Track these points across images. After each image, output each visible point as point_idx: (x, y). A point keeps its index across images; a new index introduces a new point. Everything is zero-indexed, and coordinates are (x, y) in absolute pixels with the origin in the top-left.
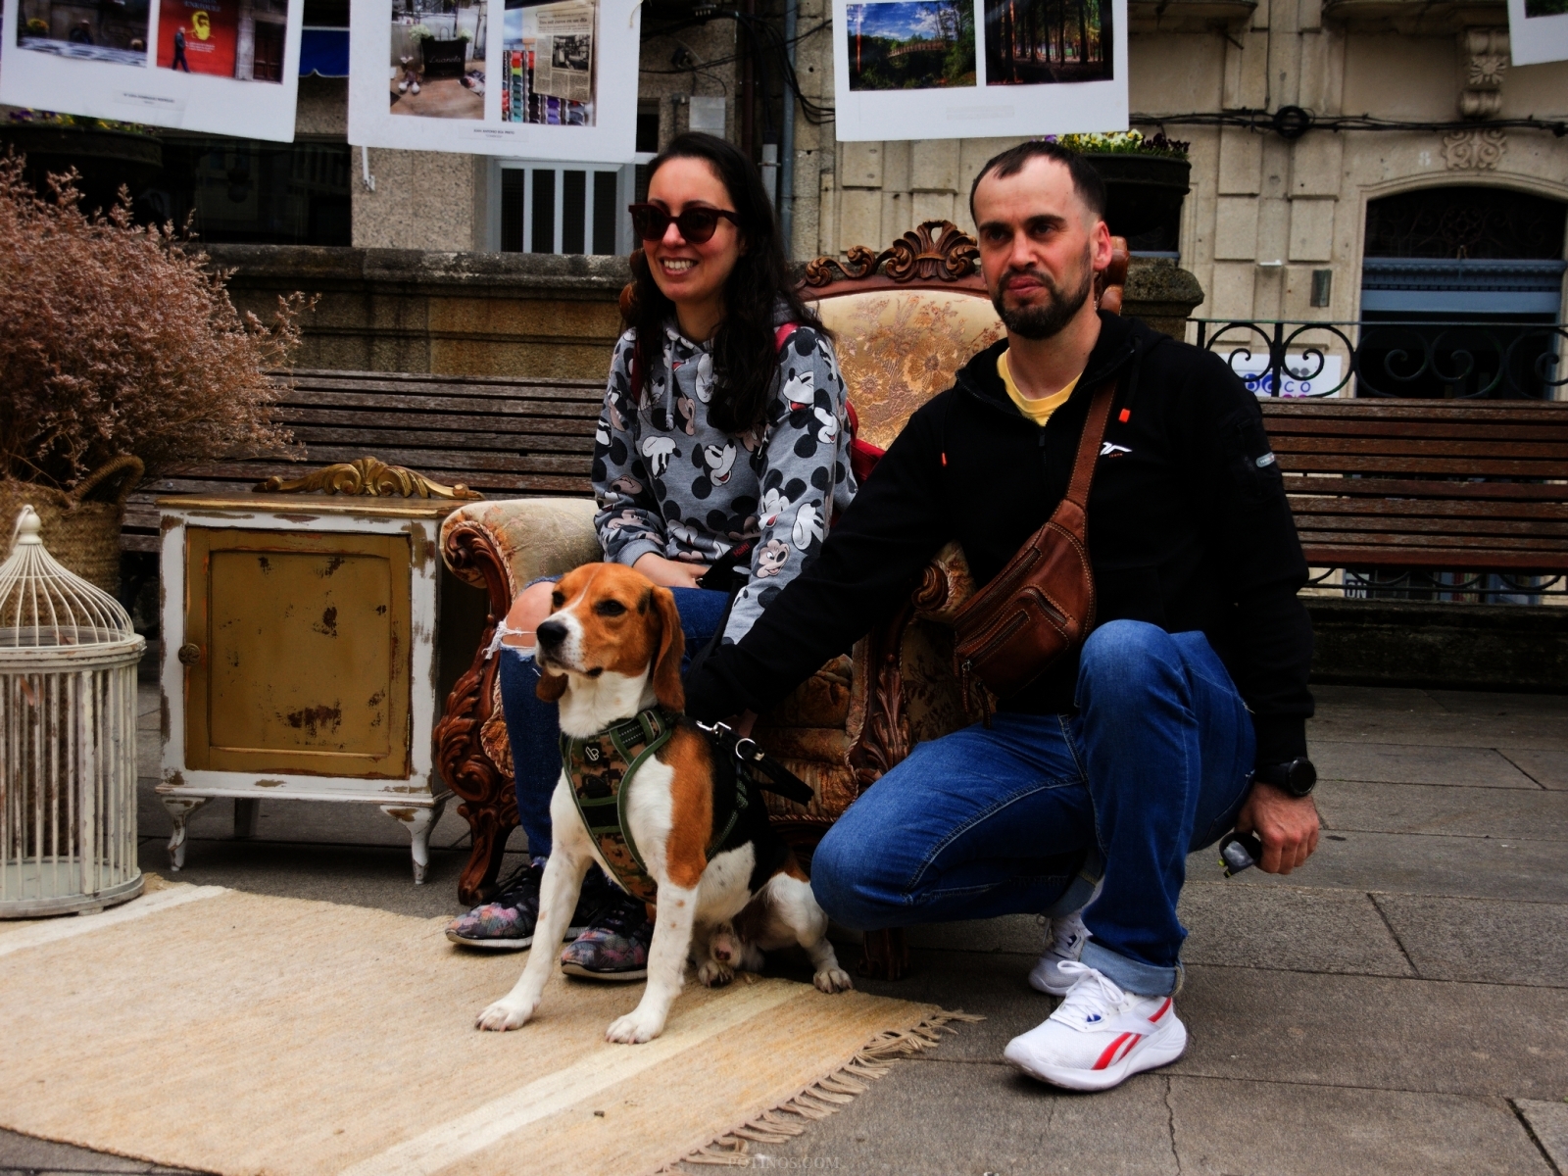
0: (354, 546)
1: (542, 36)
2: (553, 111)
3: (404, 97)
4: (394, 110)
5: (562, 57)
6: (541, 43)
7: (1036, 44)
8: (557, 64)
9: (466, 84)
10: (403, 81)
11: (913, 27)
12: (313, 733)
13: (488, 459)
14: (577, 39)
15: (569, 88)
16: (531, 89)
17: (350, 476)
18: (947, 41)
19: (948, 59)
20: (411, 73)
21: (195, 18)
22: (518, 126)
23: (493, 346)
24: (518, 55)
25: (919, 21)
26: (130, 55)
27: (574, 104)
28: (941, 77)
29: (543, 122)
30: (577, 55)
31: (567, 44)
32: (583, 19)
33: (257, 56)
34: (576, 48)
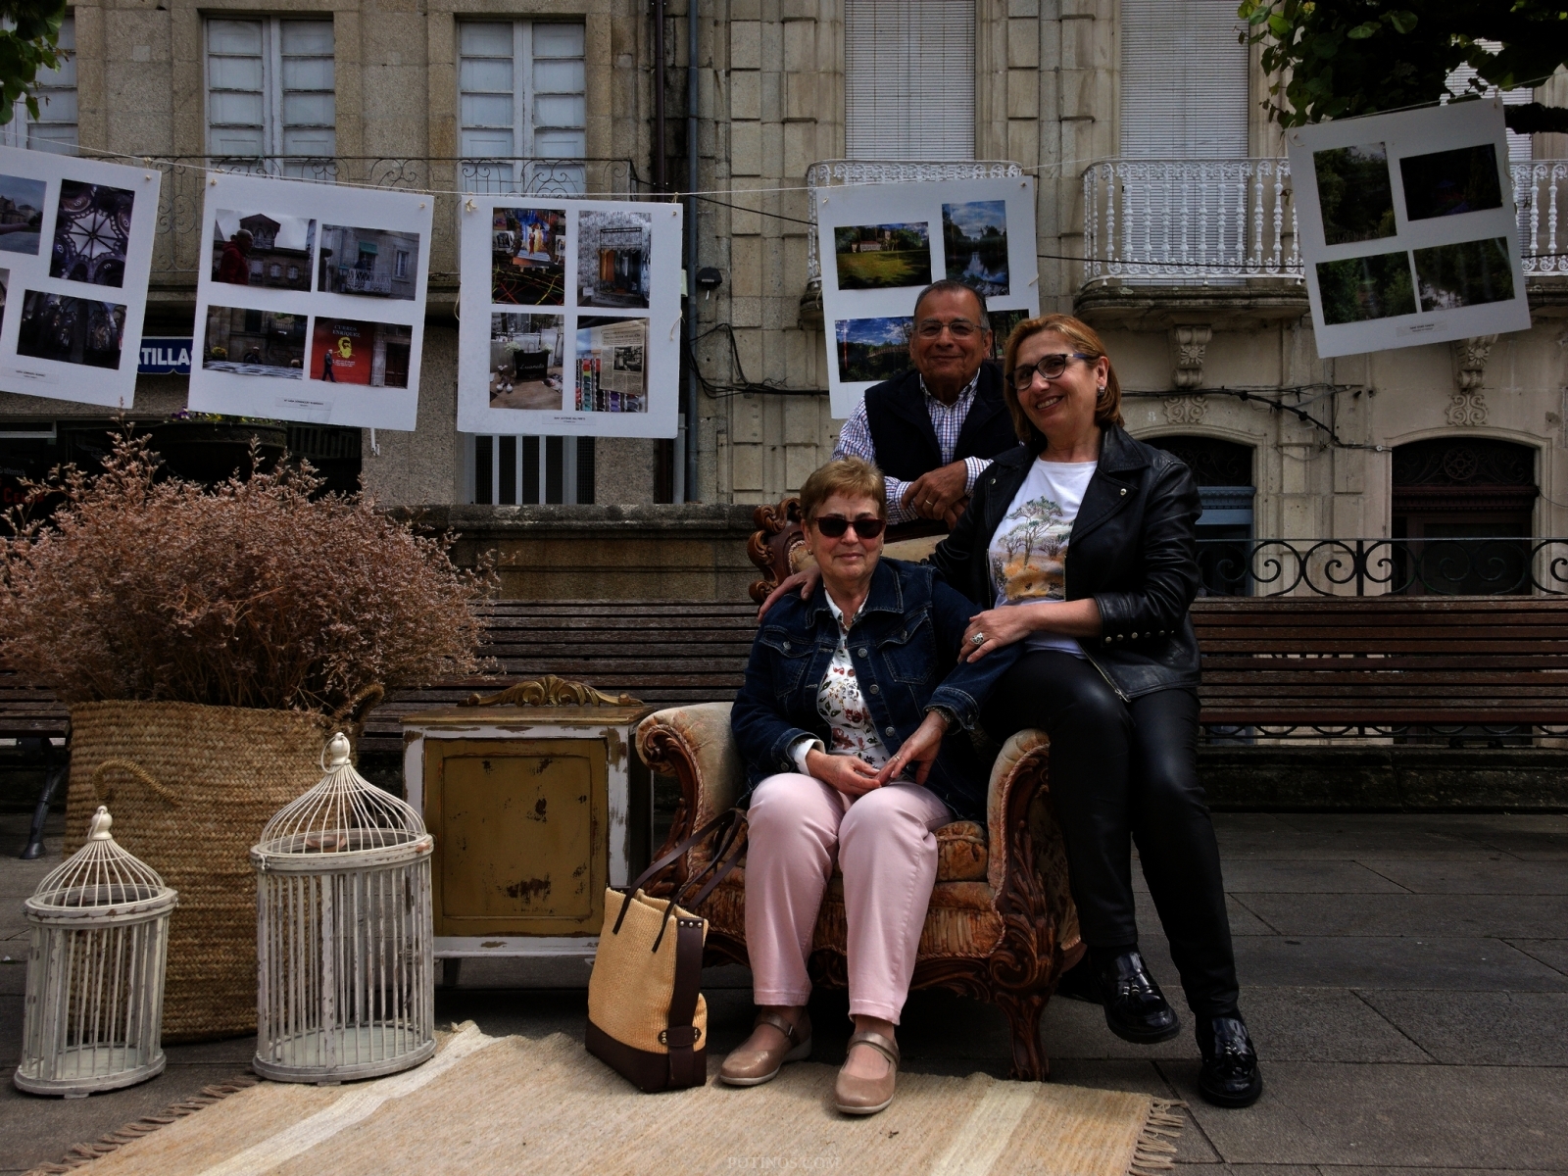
0: (560, 749)
1: (606, 348)
2: (615, 402)
3: (500, 395)
4: (493, 405)
5: (621, 363)
6: (606, 353)
8: (617, 367)
9: (548, 384)
10: (500, 383)
11: (885, 336)
12: (528, 901)
13: (560, 664)
14: (633, 349)
15: (626, 385)
16: (597, 387)
17: (536, 690)
20: (505, 377)
21: (340, 342)
22: (588, 414)
23: (548, 576)
24: (588, 362)
25: (889, 331)
26: (291, 370)
27: (630, 397)
29: (607, 411)
30: (634, 362)
31: (625, 353)
32: (637, 335)
33: (388, 368)
34: (632, 355)
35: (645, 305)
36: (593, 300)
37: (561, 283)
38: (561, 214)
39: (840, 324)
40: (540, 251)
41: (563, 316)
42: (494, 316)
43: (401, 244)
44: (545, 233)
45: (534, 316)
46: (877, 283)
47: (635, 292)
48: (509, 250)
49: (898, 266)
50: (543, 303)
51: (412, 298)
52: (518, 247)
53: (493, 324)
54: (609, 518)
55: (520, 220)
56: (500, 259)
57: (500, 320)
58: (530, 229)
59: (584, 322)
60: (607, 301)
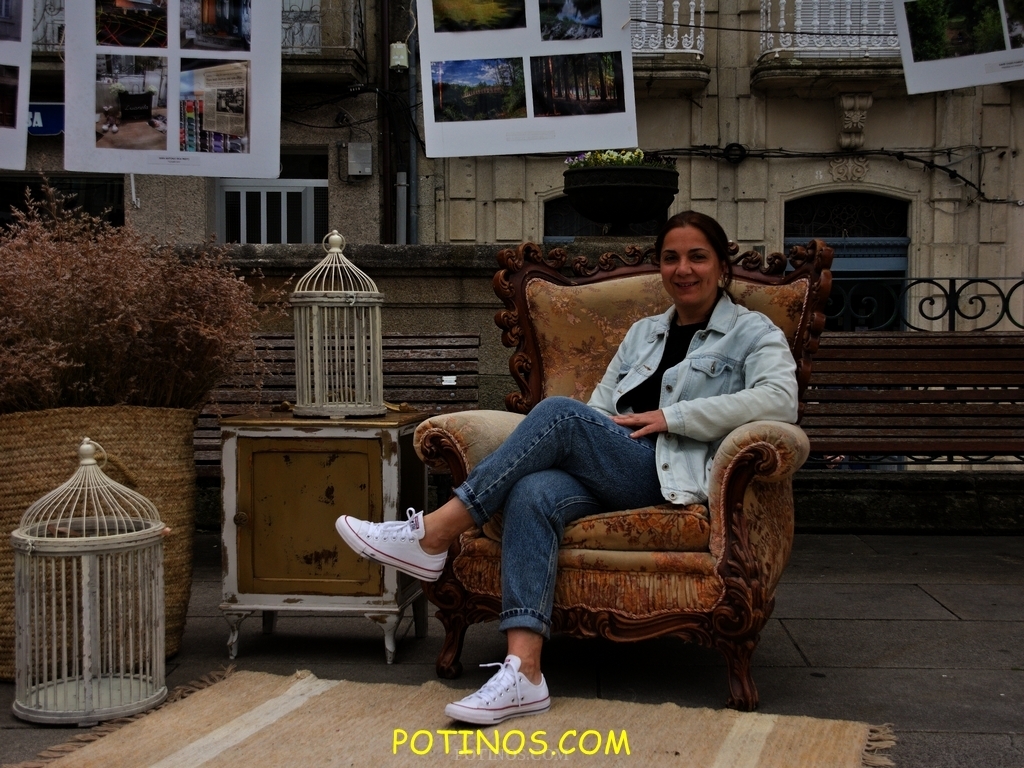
1: (208, 89)
2: (217, 143)
3: (106, 135)
4: (98, 145)
5: (223, 104)
6: (208, 95)
7: (568, 87)
8: (220, 109)
9: (153, 125)
10: (105, 124)
11: (479, 77)
14: (234, 91)
15: (229, 126)
16: (201, 128)
18: (505, 86)
19: (506, 99)
20: (111, 118)
22: (192, 154)
24: (191, 104)
25: (483, 73)
27: (233, 137)
28: (501, 111)
29: (210, 151)
30: (236, 104)
31: (227, 95)
32: (239, 77)
34: (234, 97)
35: (247, 48)
36: (195, 42)
37: (163, 26)
39: (435, 66)
41: (166, 58)
42: (99, 57)
45: (138, 59)
46: (474, 26)
47: (235, 35)
49: (493, 9)
50: (147, 45)
51: (18, 38)
53: (98, 65)
54: (245, 257)
56: (103, 0)
57: (104, 61)
59: (187, 64)
60: (209, 44)
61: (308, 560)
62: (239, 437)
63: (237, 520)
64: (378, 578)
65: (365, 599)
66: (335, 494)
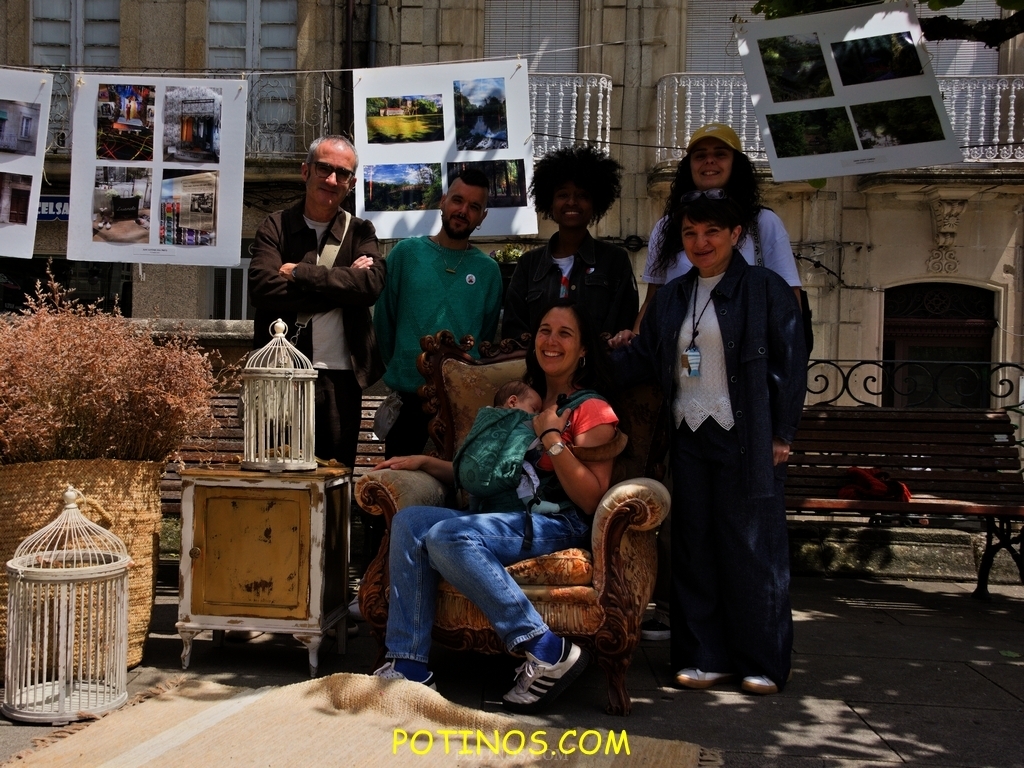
1: (185, 194)
2: (190, 238)
4: (94, 240)
5: (196, 206)
6: (184, 198)
8: (193, 210)
9: (139, 223)
10: (100, 222)
14: (206, 195)
15: (200, 224)
16: (178, 225)
18: (425, 184)
20: (106, 217)
22: (170, 247)
24: (169, 206)
27: (203, 232)
29: (184, 244)
30: (205, 207)
31: (199, 199)
32: (209, 184)
33: (12, 209)
34: (205, 200)
35: (216, 160)
36: (175, 156)
37: (150, 143)
38: (152, 89)
39: (368, 169)
40: (135, 118)
41: (151, 169)
42: (98, 169)
43: (26, 111)
44: (139, 104)
45: (129, 170)
47: (208, 150)
48: (110, 117)
49: (418, 126)
50: (136, 159)
51: (33, 154)
52: (118, 115)
53: (97, 175)
55: (120, 93)
56: (103, 123)
57: (102, 172)
58: (127, 101)
59: (168, 174)
60: (187, 157)
61: (249, 588)
62: (196, 486)
63: (193, 554)
64: (305, 605)
65: (294, 622)
66: (271, 534)
